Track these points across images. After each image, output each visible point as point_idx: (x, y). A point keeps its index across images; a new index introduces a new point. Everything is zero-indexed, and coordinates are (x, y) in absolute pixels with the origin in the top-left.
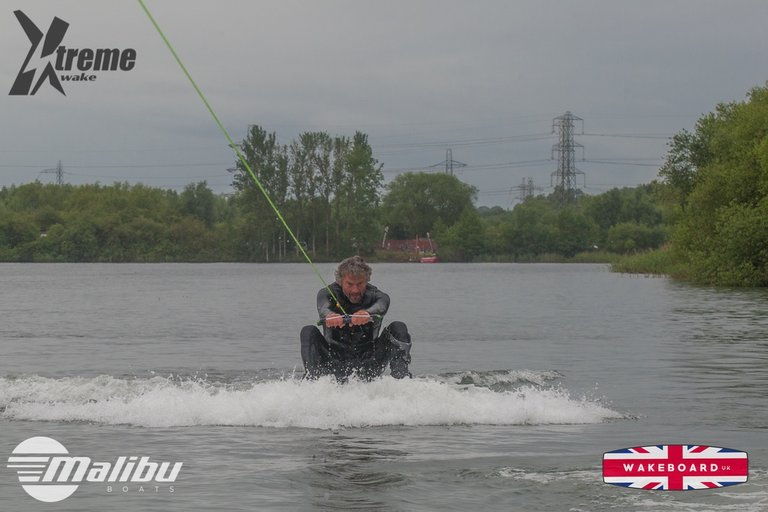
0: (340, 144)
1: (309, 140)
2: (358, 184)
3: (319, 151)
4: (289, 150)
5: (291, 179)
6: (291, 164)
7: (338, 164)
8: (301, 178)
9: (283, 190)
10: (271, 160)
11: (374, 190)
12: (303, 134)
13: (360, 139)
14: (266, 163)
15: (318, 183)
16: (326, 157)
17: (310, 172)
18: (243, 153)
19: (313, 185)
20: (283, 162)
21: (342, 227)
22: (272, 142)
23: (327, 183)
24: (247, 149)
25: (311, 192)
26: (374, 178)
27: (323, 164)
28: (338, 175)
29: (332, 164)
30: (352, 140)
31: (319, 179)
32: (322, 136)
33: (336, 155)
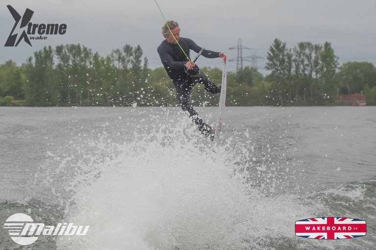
0: (317, 48)
1: (302, 46)
2: (327, 67)
3: (307, 51)
4: (292, 50)
5: (293, 64)
6: (293, 58)
7: (317, 58)
8: (298, 64)
9: (289, 70)
10: (283, 56)
11: (334, 70)
12: (299, 43)
13: (327, 45)
14: (281, 57)
15: (306, 67)
16: (310, 54)
17: (303, 61)
18: (270, 52)
19: (304, 68)
20: (289, 57)
21: (319, 89)
22: (284, 47)
23: (311, 67)
24: (272, 50)
25: (303, 71)
26: (334, 64)
27: (309, 57)
28: (316, 63)
29: (313, 58)
30: (323, 46)
31: (307, 65)
32: (309, 44)
33: (316, 53)
